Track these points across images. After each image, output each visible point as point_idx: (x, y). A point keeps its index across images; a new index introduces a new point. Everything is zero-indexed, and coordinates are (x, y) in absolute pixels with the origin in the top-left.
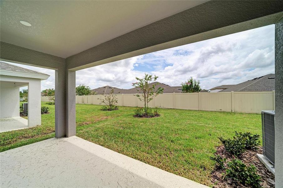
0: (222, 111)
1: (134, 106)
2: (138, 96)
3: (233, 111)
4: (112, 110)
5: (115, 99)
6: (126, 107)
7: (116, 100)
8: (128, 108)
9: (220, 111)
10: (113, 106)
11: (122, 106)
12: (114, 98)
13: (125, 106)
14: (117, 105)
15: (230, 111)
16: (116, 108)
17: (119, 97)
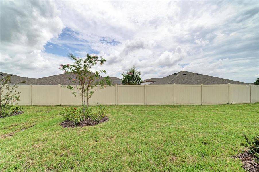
0: (166, 104)
1: (55, 104)
2: (71, 88)
3: (175, 104)
4: (7, 115)
5: (13, 93)
6: (39, 106)
7: (17, 95)
8: (44, 109)
9: (164, 104)
10: (9, 108)
11: (30, 106)
12: (11, 92)
13: (37, 104)
14: (20, 103)
15: (173, 104)
16: (17, 111)
17: (22, 90)
